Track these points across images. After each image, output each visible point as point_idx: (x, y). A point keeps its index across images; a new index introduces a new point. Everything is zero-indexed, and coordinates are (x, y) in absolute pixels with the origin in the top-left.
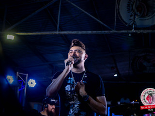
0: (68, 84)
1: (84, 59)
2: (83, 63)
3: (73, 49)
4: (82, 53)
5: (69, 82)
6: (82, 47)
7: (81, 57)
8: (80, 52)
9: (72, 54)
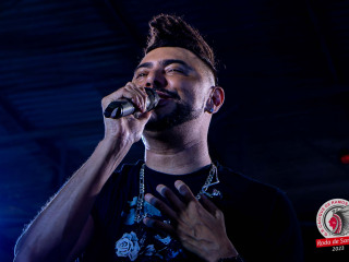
0: (129, 229)
1: (208, 109)
2: (201, 125)
3: (154, 58)
4: (198, 79)
5: (133, 219)
6: (197, 52)
7: (191, 96)
8: (184, 70)
9: (150, 78)
